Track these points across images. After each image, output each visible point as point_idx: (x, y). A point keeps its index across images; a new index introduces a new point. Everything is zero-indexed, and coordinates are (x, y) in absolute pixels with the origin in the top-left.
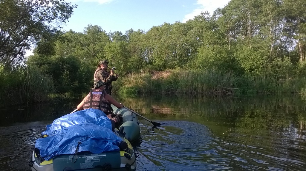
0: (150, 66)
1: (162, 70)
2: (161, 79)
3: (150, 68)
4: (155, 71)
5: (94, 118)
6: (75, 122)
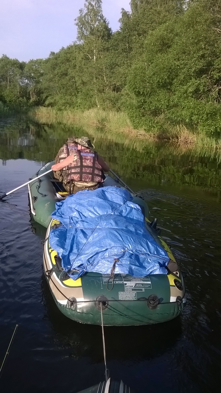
5: (120, 205)
6: (97, 210)
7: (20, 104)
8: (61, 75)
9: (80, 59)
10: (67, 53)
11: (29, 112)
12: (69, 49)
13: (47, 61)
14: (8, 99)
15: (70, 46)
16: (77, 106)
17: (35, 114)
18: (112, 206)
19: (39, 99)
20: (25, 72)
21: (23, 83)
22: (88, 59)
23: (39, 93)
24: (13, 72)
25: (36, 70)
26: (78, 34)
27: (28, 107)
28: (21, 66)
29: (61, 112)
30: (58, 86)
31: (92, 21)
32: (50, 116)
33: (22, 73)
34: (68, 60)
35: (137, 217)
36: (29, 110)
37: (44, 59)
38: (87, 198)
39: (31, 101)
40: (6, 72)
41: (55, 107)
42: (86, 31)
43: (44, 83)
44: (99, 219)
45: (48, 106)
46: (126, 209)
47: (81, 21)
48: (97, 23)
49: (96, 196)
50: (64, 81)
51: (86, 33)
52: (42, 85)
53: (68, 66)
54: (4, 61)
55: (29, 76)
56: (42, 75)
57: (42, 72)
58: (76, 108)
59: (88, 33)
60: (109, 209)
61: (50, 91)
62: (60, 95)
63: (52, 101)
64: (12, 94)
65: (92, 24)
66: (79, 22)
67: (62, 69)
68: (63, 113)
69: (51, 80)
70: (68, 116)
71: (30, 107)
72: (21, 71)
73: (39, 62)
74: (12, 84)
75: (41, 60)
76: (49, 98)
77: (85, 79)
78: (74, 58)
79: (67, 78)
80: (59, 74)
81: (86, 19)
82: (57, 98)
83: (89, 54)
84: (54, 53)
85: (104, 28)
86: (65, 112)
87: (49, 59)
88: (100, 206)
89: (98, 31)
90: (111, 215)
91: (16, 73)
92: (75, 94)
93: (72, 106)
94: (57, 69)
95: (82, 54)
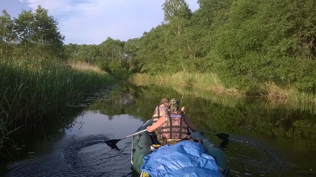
5: (197, 158)
6: (179, 163)
7: (122, 72)
8: (152, 48)
9: (167, 34)
10: (157, 31)
11: (129, 78)
12: (158, 28)
13: (142, 39)
14: (112, 70)
15: (158, 26)
16: (166, 71)
17: (133, 79)
18: (191, 159)
19: (136, 68)
20: (125, 49)
21: (124, 57)
22: (174, 34)
23: (136, 63)
24: (116, 49)
25: (133, 47)
26: (165, 16)
27: (128, 75)
28: (122, 44)
29: (153, 76)
30: (150, 57)
31: (175, 5)
32: (145, 80)
33: (123, 50)
34: (158, 37)
35: (213, 167)
36: (129, 77)
37: (139, 38)
38: (169, 153)
39: (130, 69)
40: (111, 49)
41: (149, 73)
42: (171, 13)
43: (139, 56)
44: (183, 172)
45: (143, 72)
46: (203, 161)
47: (167, 6)
48: (179, 6)
49: (177, 151)
50: (155, 52)
51: (171, 15)
52: (138, 57)
53: (157, 41)
54: (109, 42)
55: (128, 51)
56: (138, 49)
57: (137, 47)
58: (165, 72)
59: (173, 14)
60: (189, 161)
61: (144, 61)
62: (152, 63)
63: (146, 68)
64: (115, 65)
65: (175, 7)
66: (165, 7)
67: (154, 44)
68: (155, 77)
69: (145, 53)
70: (159, 79)
71: (129, 74)
72: (122, 48)
73: (135, 40)
74: (115, 58)
75: (137, 39)
76: (144, 66)
77: (172, 50)
78: (162, 35)
79: (158, 50)
80: (151, 48)
81: (171, 4)
82: (150, 66)
83: (174, 30)
84: (146, 33)
85: (185, 9)
86: (157, 76)
87: (143, 37)
88: (182, 160)
89: (180, 12)
90: (192, 167)
91: (118, 49)
92: (164, 62)
93: (162, 71)
94: (150, 44)
95: (169, 31)
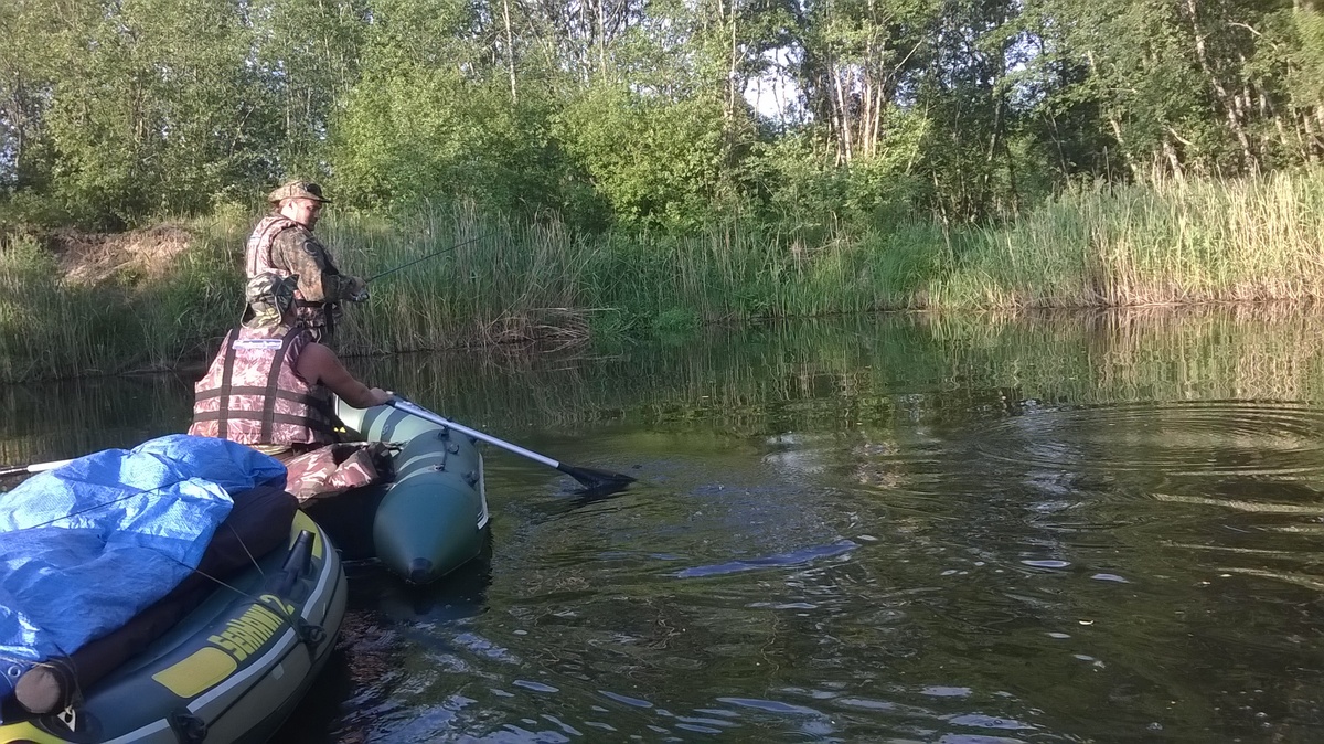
0: (33, 202)
1: (118, 227)
2: (124, 279)
3: (32, 212)
4: (69, 235)
5: (133, 494)
35: (176, 528)
